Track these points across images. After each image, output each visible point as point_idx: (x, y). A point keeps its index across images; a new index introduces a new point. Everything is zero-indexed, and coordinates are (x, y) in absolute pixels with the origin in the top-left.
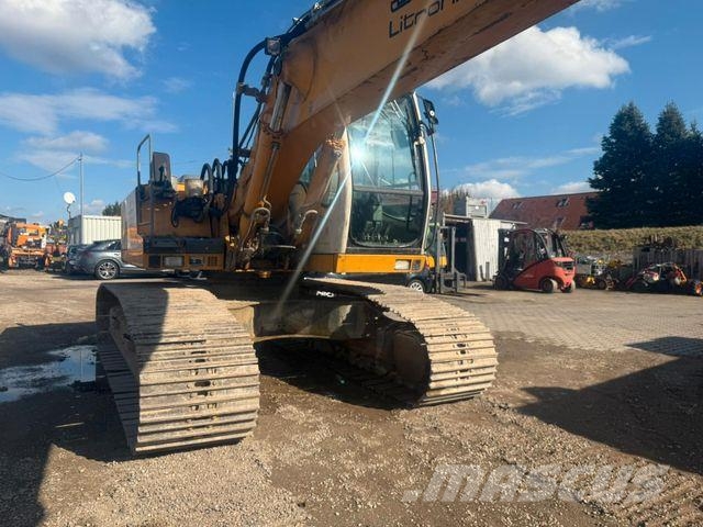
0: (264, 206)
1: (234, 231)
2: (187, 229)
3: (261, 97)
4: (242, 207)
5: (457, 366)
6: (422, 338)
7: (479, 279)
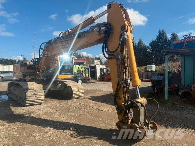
0: (44, 68)
1: (39, 71)
2: (30, 71)
3: (44, 50)
4: (40, 67)
5: (77, 92)
6: (72, 88)
7: (98, 79)
